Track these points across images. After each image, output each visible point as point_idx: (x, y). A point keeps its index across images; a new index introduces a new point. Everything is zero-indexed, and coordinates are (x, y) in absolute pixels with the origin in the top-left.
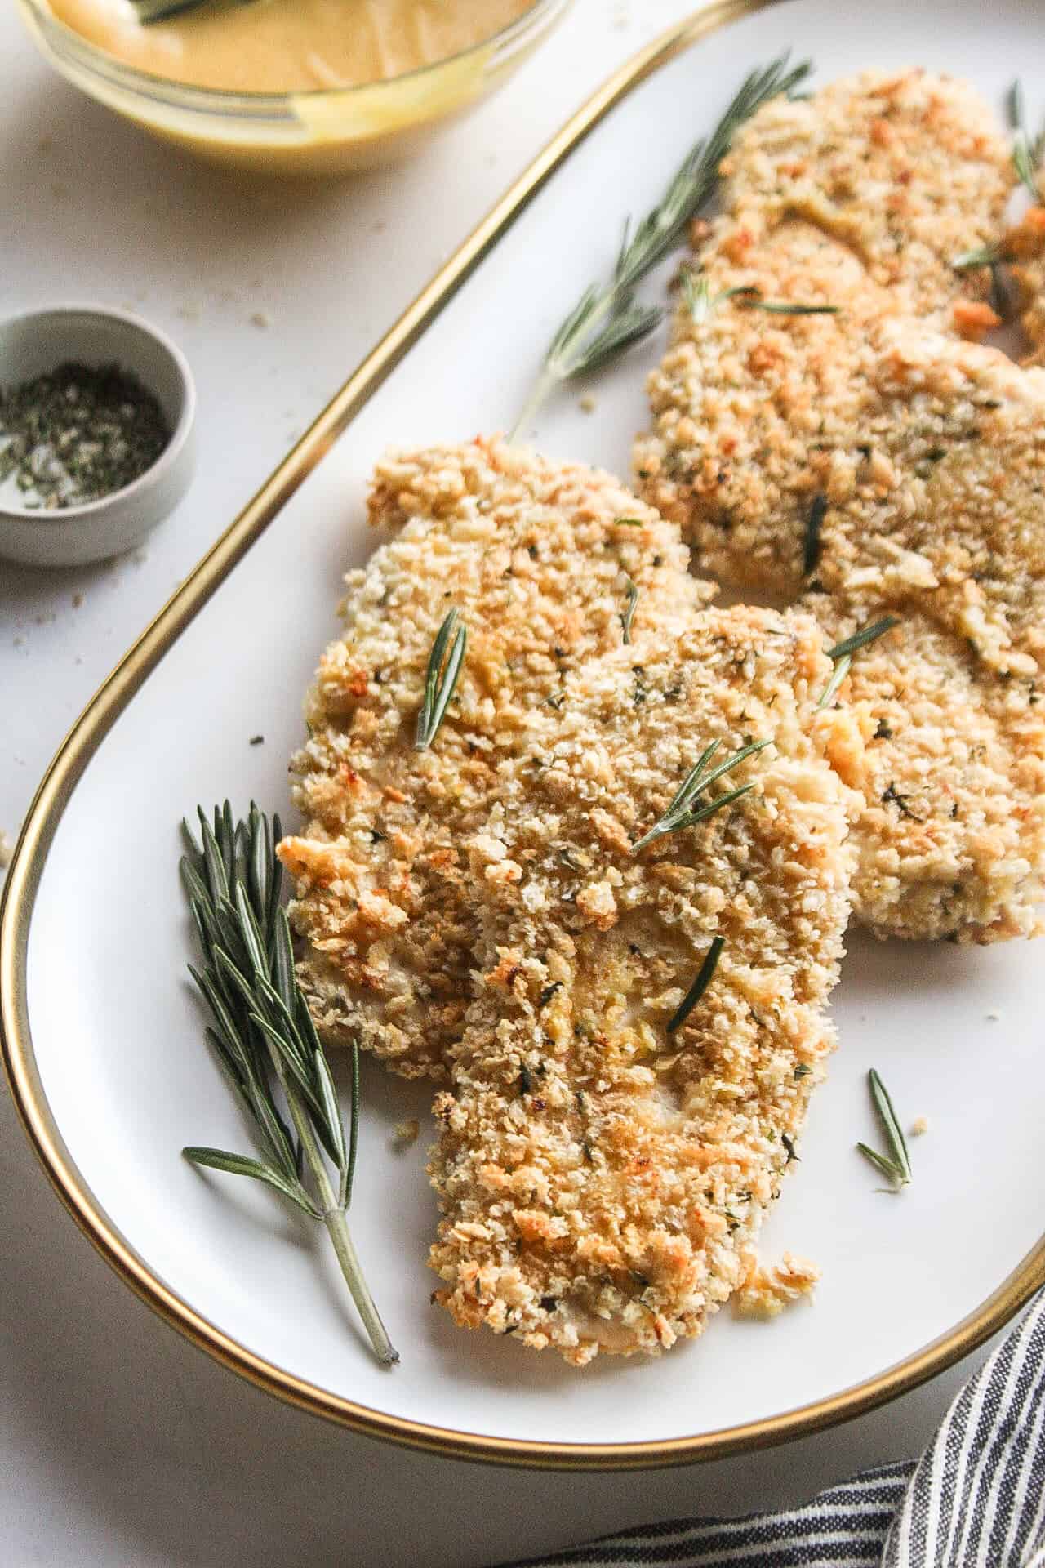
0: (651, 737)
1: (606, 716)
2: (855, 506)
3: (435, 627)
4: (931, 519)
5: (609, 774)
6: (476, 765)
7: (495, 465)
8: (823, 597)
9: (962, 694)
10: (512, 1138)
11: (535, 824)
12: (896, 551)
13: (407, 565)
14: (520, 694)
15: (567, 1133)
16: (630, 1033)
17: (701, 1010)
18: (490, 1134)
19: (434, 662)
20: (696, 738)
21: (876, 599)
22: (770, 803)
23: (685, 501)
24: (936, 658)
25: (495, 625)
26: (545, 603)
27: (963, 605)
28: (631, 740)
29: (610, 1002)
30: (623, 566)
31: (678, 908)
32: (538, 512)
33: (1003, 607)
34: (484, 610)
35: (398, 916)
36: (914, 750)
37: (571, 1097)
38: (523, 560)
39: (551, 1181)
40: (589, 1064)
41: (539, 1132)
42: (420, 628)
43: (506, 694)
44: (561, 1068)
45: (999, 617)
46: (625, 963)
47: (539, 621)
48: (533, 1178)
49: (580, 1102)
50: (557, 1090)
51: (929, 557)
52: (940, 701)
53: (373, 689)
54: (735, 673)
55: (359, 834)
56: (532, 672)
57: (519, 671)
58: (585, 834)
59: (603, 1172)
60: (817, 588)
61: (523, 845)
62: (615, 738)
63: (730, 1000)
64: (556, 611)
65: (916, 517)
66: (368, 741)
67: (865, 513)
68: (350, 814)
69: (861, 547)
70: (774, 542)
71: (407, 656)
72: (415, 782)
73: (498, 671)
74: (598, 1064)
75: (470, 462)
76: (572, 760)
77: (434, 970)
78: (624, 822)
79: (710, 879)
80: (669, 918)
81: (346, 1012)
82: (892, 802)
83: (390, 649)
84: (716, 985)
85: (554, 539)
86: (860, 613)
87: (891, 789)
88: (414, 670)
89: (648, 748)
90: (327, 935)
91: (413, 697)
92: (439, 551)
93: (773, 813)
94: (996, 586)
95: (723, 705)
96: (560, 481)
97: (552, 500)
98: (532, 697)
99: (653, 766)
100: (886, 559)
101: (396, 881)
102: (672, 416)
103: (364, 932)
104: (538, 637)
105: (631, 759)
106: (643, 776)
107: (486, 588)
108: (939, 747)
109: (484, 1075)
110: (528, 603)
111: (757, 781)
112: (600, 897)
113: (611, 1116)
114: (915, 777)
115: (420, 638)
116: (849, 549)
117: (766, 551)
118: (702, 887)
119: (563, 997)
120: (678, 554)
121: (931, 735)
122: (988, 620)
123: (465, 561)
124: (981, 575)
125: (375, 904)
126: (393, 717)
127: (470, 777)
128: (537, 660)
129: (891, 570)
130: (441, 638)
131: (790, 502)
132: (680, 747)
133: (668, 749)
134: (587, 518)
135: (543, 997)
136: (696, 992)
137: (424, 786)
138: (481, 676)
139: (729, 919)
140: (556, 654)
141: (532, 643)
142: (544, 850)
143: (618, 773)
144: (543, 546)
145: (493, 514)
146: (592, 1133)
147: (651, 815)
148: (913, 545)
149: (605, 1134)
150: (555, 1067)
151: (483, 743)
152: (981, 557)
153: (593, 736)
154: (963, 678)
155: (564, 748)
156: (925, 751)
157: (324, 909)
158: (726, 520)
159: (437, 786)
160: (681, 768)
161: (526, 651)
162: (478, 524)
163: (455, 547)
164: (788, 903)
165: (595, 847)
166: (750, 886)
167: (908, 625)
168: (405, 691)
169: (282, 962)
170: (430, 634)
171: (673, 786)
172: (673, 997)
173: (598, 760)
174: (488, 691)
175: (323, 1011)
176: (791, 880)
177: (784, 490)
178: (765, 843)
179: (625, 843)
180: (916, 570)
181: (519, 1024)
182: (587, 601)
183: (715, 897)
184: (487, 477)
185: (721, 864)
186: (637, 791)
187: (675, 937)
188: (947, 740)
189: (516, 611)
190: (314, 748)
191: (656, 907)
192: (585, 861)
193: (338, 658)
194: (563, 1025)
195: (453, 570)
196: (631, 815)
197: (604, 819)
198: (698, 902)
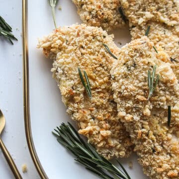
0: (137, 77)
1: (126, 76)
2: (131, 8)
3: (77, 73)
4: (144, 4)
5: (134, 88)
6: (102, 95)
7: (64, 34)
8: (135, 28)
9: (169, 33)
10: (158, 161)
11: (127, 105)
12: (142, 13)
13: (63, 64)
14: (99, 76)
15: (165, 154)
16: (162, 130)
17: (172, 119)
18: (154, 163)
19: (82, 79)
20: (144, 72)
21: (145, 24)
22: (163, 76)
23: (98, 21)
24: (160, 29)
25: (87, 66)
26: (92, 57)
27: (159, 17)
28: (133, 79)
29: (157, 127)
30: (99, 41)
31: (159, 104)
32: (77, 40)
33: (165, 13)
34: (82, 65)
35: (109, 132)
36: (170, 49)
37: (162, 148)
38: (83, 51)
39: (169, 164)
40: (161, 140)
41: (162, 158)
42: (74, 75)
43: (97, 78)
44: (157, 144)
45: (165, 16)
46: (155, 119)
47: (94, 61)
48: (166, 166)
49: (163, 148)
50: (159, 148)
51: (148, 11)
52: (167, 37)
53: (74, 92)
54: (142, 55)
55: (91, 121)
56: (99, 71)
57: (97, 72)
58: (137, 101)
59: (176, 158)
60: (133, 27)
61: (127, 110)
62: (130, 80)
63: (176, 115)
64: (95, 57)
65: (142, 4)
66: (80, 102)
67: (134, 9)
68: (86, 118)
69: (136, 15)
70: (117, 21)
71: (76, 81)
72: (93, 105)
73: (93, 75)
74: (162, 139)
75: (59, 36)
76: (126, 89)
77: (120, 136)
78: (142, 95)
79: (161, 96)
80: (158, 107)
81: (111, 154)
82: (173, 61)
83: (72, 82)
84: (172, 113)
85: (85, 43)
86: (144, 27)
87: (171, 59)
88: (79, 83)
89: (137, 78)
90: (99, 143)
91: (83, 89)
92: (67, 57)
93: (164, 78)
94: (161, 10)
95: (144, 62)
96: (77, 30)
97: (78, 35)
98: (102, 76)
99: (140, 82)
100: (142, 15)
101: (104, 126)
102: (84, 6)
103: (105, 139)
104: (96, 64)
105: (136, 82)
106: (140, 85)
107: (80, 60)
108: (173, 46)
109: (146, 153)
110: (90, 58)
111: (158, 73)
112: (147, 112)
113: (170, 147)
114: (173, 54)
115: (76, 77)
116: (135, 17)
117: (117, 23)
118: (161, 98)
119: (151, 132)
120: (105, 33)
121: (170, 44)
122: (164, 17)
123: (73, 57)
124: (158, 10)
125: (104, 133)
126: (82, 95)
127: (101, 97)
128: (99, 69)
129: (144, 17)
130: (80, 74)
131: (115, 11)
132: (142, 75)
133: (141, 77)
134: (87, 36)
135: (147, 135)
136: (169, 116)
137: (96, 105)
138: (91, 77)
139: (167, 100)
140: (101, 65)
141: (96, 66)
142: (132, 108)
143: (135, 86)
144: (84, 45)
145: (71, 44)
146: (169, 151)
147: (146, 92)
148: (144, 10)
149: (171, 150)
150: (156, 144)
151: (100, 90)
152: (157, 6)
153: (127, 82)
154: (167, 31)
155: (123, 87)
156: (172, 48)
157: (95, 138)
158: (107, 21)
159: (98, 103)
160: (145, 79)
161: (95, 68)
162: (70, 48)
163: (69, 55)
164: (173, 91)
165: (141, 103)
166: (167, 93)
167: (152, 25)
168: (81, 89)
169: (94, 152)
170: (77, 75)
171: (146, 84)
172: (166, 120)
173: (131, 87)
174: (94, 80)
175: (107, 156)
176: (172, 87)
177: (112, 10)
178: (165, 83)
179: (145, 99)
180: (148, 15)
181: (147, 141)
182: (99, 52)
183: (164, 98)
184: (64, 37)
185: (161, 92)
186: (140, 88)
187: (161, 109)
188: (173, 44)
189: (88, 61)
190: (70, 109)
191: (155, 106)
192: (140, 106)
193: (64, 90)
194: (153, 137)
195: (72, 60)
196: (143, 93)
197: (139, 97)
198: (162, 101)
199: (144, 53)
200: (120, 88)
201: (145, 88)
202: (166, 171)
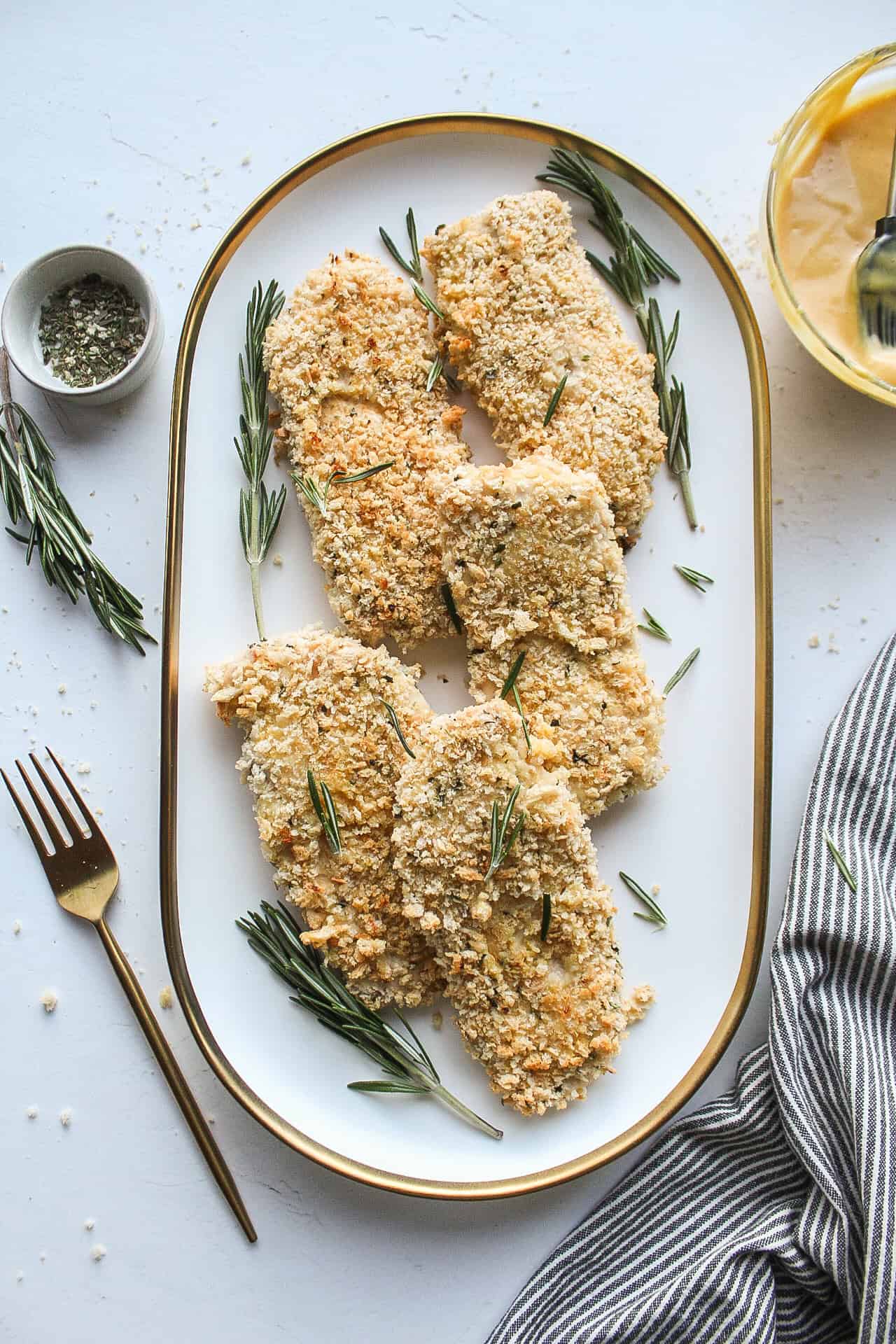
0: (462, 818)
1: (430, 814)
2: (473, 600)
3: (305, 783)
4: (515, 586)
5: (450, 848)
6: (370, 843)
7: (276, 667)
8: (482, 655)
9: (579, 676)
10: (503, 1030)
11: (429, 890)
12: (506, 612)
13: (267, 755)
14: (366, 794)
15: (524, 1012)
16: (524, 950)
17: (553, 925)
18: (490, 1033)
19: (317, 803)
20: (483, 804)
21: (510, 646)
22: (536, 817)
23: (377, 626)
24: (555, 661)
25: (333, 765)
26: (350, 739)
27: (555, 626)
28: (452, 822)
29: (509, 944)
30: (373, 691)
31: (519, 889)
32: (311, 685)
33: (574, 615)
34: (320, 760)
35: (381, 945)
36: (574, 726)
37: (516, 995)
38: (326, 721)
39: (530, 1039)
40: (516, 977)
41: (513, 1022)
42: (297, 788)
43: (360, 798)
44: (505, 986)
45: (575, 622)
46: (506, 922)
47: (353, 751)
48: (522, 1042)
49: (522, 996)
50: (509, 997)
51: (525, 609)
52: (571, 688)
53: (294, 833)
54: (481, 757)
55: (335, 910)
56: (366, 779)
57: (359, 783)
58: (458, 882)
59: (551, 1024)
60: (478, 651)
61: (428, 902)
62: (443, 825)
63: (565, 916)
64: (356, 739)
65: (507, 588)
66: (309, 861)
67: (481, 602)
68: (324, 902)
69: (487, 619)
70: (434, 624)
71: (301, 807)
72: (344, 869)
73: (349, 790)
74: (520, 975)
75: (261, 673)
76: (429, 848)
77: (410, 955)
78: (473, 867)
79: (525, 866)
80: (517, 895)
81: (384, 997)
82: (580, 763)
83: (289, 809)
84: (553, 910)
85: (331, 697)
86: (506, 656)
87: (575, 755)
88: (308, 812)
89: (463, 821)
90: (352, 969)
91: (317, 829)
92: (280, 737)
93: (539, 820)
94: (565, 605)
95: (486, 778)
96: (313, 657)
97: (315, 673)
98: (374, 793)
99: (470, 831)
100: (506, 620)
101: (369, 928)
102: (341, 579)
103: (370, 961)
104: (359, 760)
105: (458, 830)
106: (468, 839)
107: (315, 746)
108: (585, 717)
109: (473, 1008)
110: (342, 741)
111: (523, 807)
112: (482, 910)
113: (539, 995)
114: (582, 740)
115: (300, 794)
116: (484, 625)
117: (433, 630)
118: (525, 873)
119: (489, 958)
120: (392, 663)
121: (577, 712)
122: (570, 626)
123: (296, 738)
124: (553, 604)
125: (367, 946)
126: (314, 844)
127: (366, 851)
128: (364, 773)
129: (510, 627)
130: (311, 787)
131: (430, 597)
132: (477, 814)
133: (472, 819)
134: (341, 675)
135: (480, 965)
136: (546, 917)
137: (350, 870)
138: (342, 795)
139: (544, 877)
140: (371, 763)
141: (357, 765)
142: (441, 898)
143: (454, 843)
144: (328, 705)
145: (292, 700)
146: (535, 1006)
147: (484, 858)
148: (513, 603)
149: (540, 1005)
150: (503, 987)
151: (365, 830)
152: (551, 594)
153: (430, 831)
154: (575, 667)
155: (421, 843)
156: (580, 723)
157: (343, 956)
158: (404, 625)
159: (358, 867)
160: (484, 823)
161: (356, 770)
162: (290, 709)
163: (285, 730)
164: (566, 853)
165: (466, 887)
166: (546, 858)
167: (532, 650)
168: (312, 827)
169: (339, 989)
170: (305, 788)
171: (486, 837)
172: (536, 926)
173: (441, 844)
174: (352, 803)
175: (374, 1000)
176: (562, 843)
177: (423, 592)
178: (543, 835)
179: (480, 877)
180: (523, 621)
181: (476, 980)
182: (369, 724)
183: (533, 874)
184: (274, 676)
185: (528, 859)
186: (470, 847)
187: (524, 899)
188: (587, 710)
189: (338, 751)
190: (284, 875)
191: (507, 892)
192: (464, 896)
193: (267, 829)
194: (496, 970)
195: (293, 745)
196: (475, 861)
197: (463, 872)
198: (527, 880)
199: (488, 751)
200: (413, 842)
201: (481, 847)
202: (524, 1055)
